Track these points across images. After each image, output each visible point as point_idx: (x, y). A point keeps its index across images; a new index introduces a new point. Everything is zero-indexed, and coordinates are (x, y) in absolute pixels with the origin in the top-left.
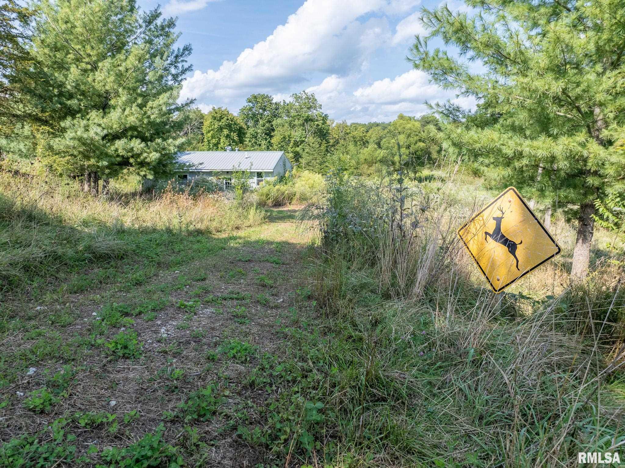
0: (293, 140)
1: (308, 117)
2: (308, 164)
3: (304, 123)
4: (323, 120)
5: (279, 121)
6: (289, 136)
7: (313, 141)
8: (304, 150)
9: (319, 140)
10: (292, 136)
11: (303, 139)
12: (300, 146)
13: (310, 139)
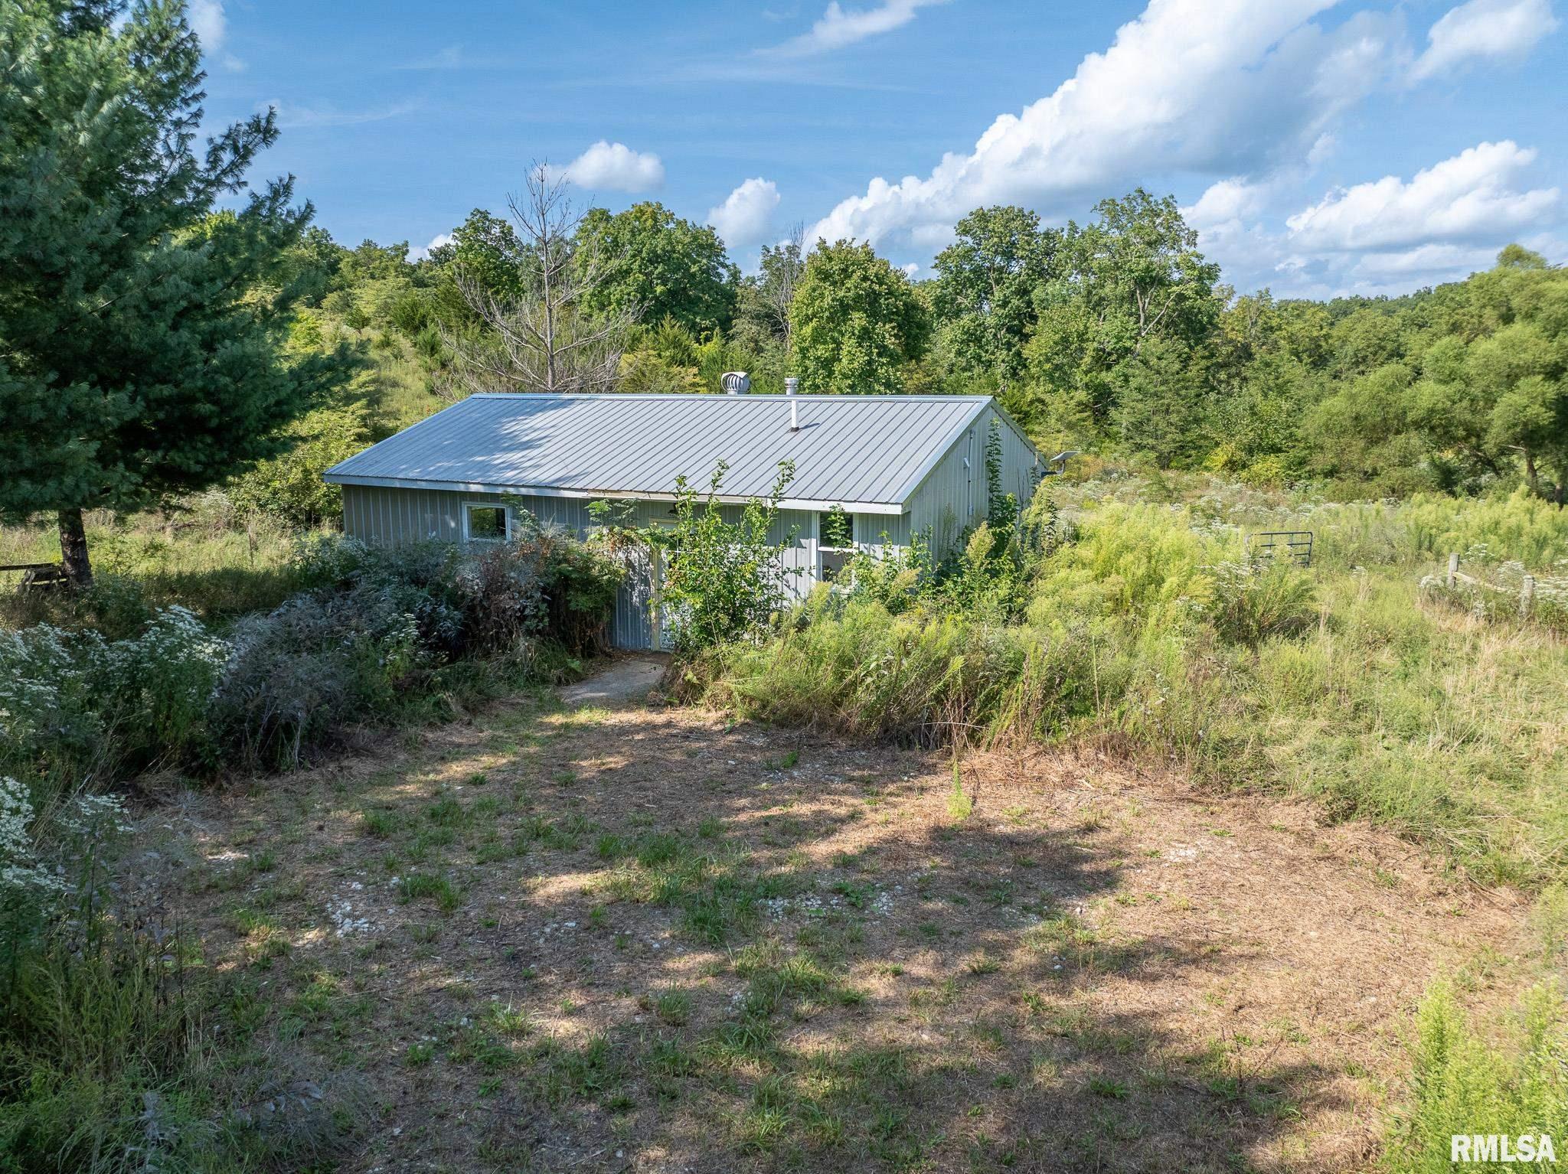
0: (1091, 347)
1: (1148, 269)
2: (1138, 427)
3: (1133, 294)
4: (1200, 279)
5: (1054, 287)
6: (1082, 337)
7: (1162, 348)
8: (1126, 380)
9: (1182, 346)
10: (1090, 335)
11: (1128, 344)
12: (1116, 368)
13: (1152, 345)
